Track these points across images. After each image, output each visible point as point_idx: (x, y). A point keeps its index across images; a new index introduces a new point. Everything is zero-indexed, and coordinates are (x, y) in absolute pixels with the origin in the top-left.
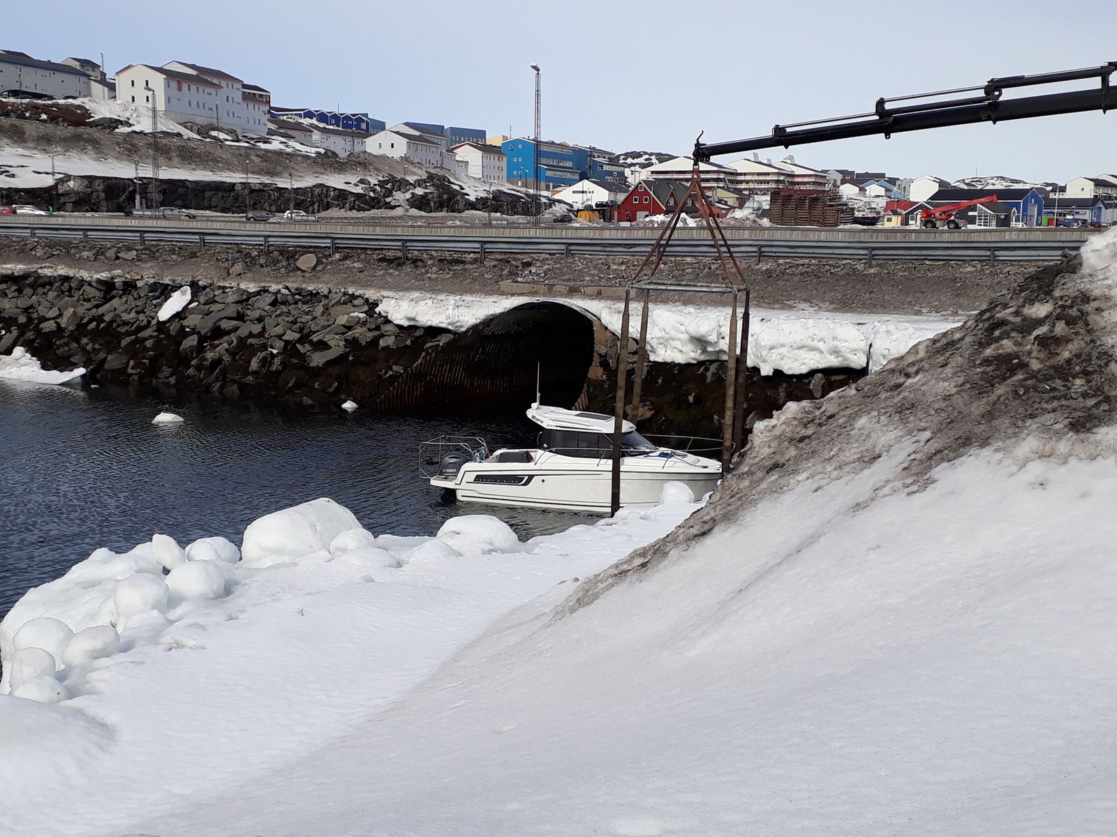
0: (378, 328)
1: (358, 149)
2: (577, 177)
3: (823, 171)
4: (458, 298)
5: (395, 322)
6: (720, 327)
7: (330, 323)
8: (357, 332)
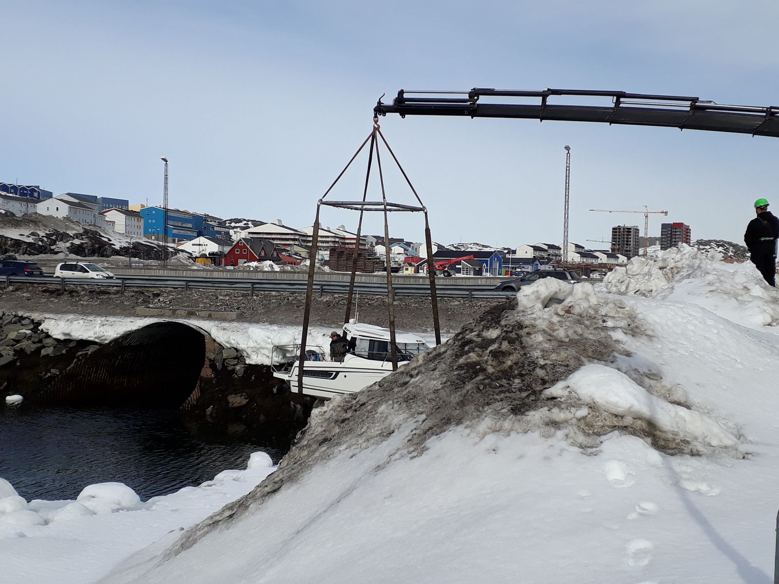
0: (40, 341)
1: (31, 210)
2: (195, 234)
3: (364, 237)
4: (103, 319)
5: (54, 337)
6: (295, 340)
7: (2, 338)
8: (24, 344)
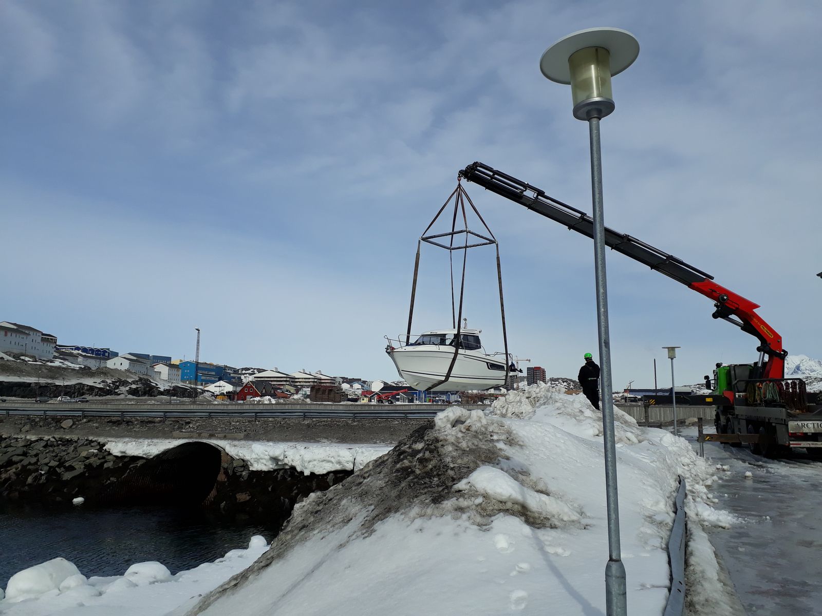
0: (104, 458)
1: (102, 365)
2: (217, 379)
3: (334, 378)
4: (150, 440)
5: (114, 454)
6: (285, 452)
7: (76, 456)
8: (92, 460)
